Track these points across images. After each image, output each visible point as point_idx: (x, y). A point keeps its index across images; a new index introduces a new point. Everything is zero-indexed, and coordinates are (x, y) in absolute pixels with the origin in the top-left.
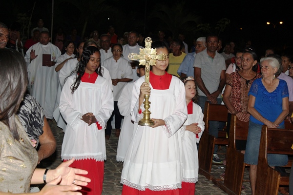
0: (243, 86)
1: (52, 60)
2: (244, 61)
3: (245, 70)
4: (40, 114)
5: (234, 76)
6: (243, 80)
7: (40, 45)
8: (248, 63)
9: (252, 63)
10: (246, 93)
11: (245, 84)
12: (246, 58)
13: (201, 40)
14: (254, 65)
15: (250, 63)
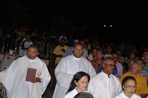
0: (97, 67)
1: (37, 76)
2: (98, 55)
3: (98, 59)
4: (4, 92)
5: (93, 61)
6: (97, 64)
7: (27, 58)
8: (100, 56)
9: (102, 56)
10: (98, 71)
11: (98, 66)
12: (99, 53)
13: (76, 41)
14: (102, 57)
15: (101, 56)
